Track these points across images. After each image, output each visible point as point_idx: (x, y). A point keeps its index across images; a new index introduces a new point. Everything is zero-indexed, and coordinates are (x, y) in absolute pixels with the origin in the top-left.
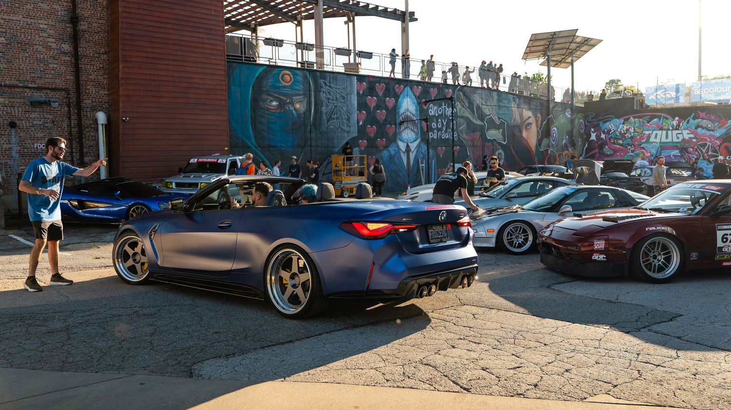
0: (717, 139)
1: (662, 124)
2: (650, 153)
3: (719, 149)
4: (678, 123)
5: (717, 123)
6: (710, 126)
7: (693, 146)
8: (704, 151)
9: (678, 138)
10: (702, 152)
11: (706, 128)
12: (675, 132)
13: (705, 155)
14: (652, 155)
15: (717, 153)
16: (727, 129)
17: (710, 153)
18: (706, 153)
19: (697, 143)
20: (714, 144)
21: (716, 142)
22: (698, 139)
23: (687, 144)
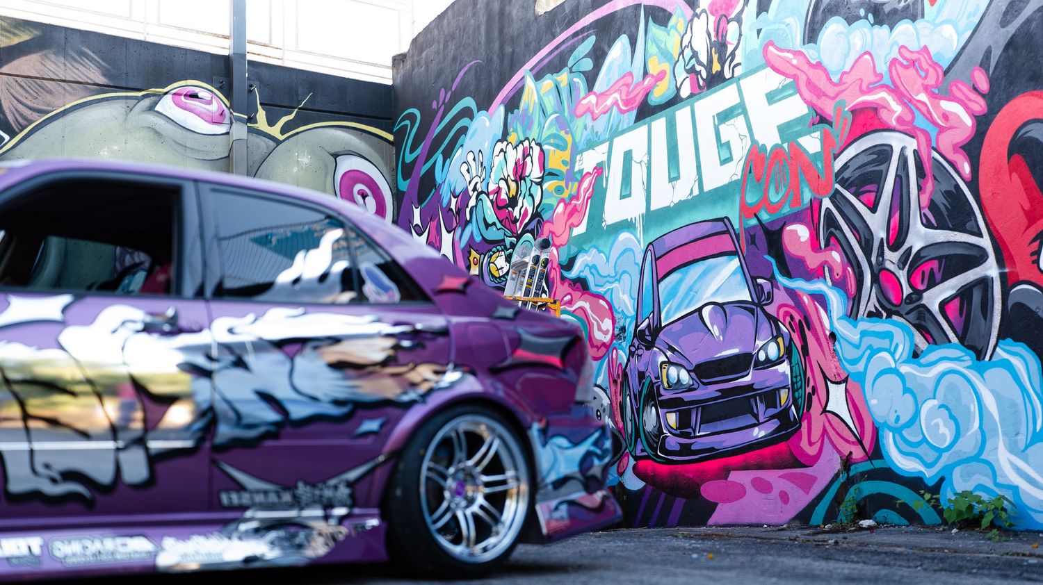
0: (949, 78)
1: (646, 73)
2: (611, 311)
4: (718, 27)
7: (807, 196)
8: (877, 223)
9: (726, 154)
10: (867, 242)
11: (870, 9)
12: (708, 109)
13: (891, 259)
17: (919, 237)
18: (894, 248)
19: (829, 166)
20: (933, 132)
21: (945, 116)
22: (830, 124)
23: (778, 189)
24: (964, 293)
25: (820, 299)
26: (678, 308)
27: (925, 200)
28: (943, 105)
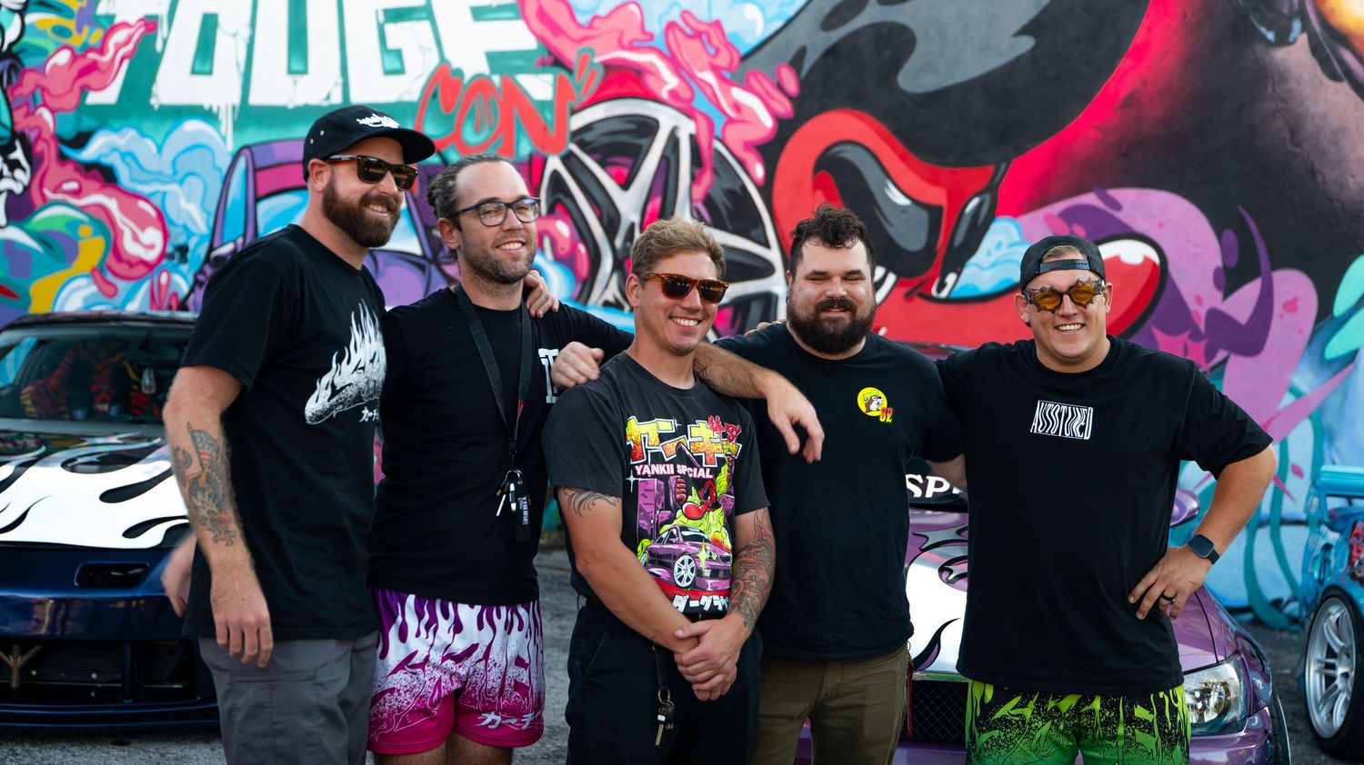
0: (746, 65)
2: (162, 220)
3: (766, 189)
7: (524, 146)
8: (629, 204)
9: (394, 63)
10: (611, 221)
14: (183, 250)
15: (753, 224)
19: (562, 122)
20: (719, 121)
21: (737, 107)
22: (570, 71)
23: (477, 129)
24: (740, 305)
27: (699, 192)
28: (739, 95)
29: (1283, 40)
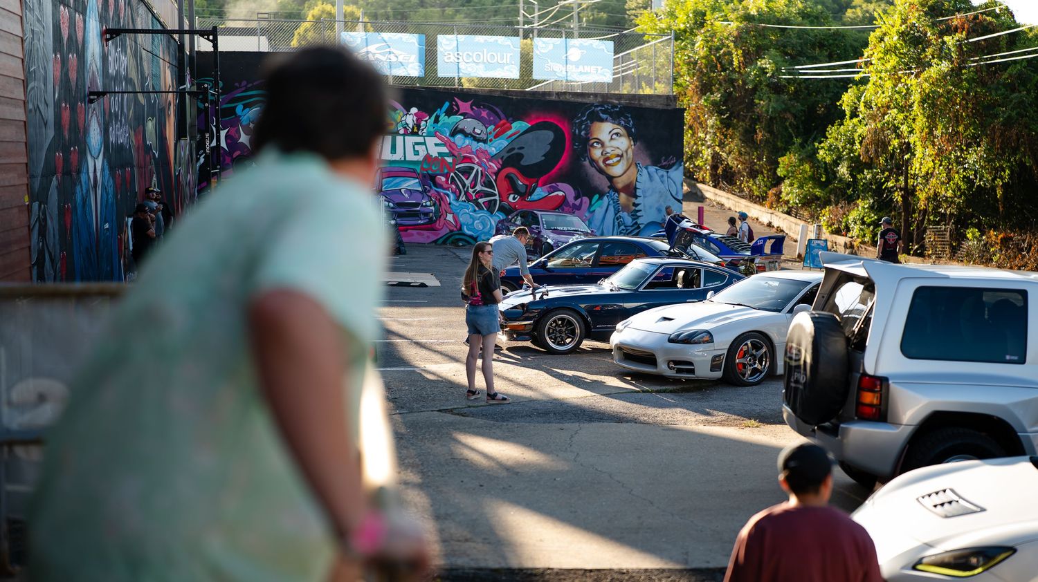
0: (492, 158)
3: (495, 181)
4: (417, 120)
5: (492, 127)
6: (479, 132)
7: (446, 171)
8: (468, 182)
9: (417, 153)
10: (464, 185)
11: (472, 136)
12: (411, 140)
13: (471, 191)
15: (492, 187)
16: (510, 140)
17: (479, 187)
18: (472, 188)
19: (454, 166)
20: (486, 168)
21: (490, 166)
22: (456, 157)
23: (435, 167)
24: (490, 201)
25: (448, 195)
26: (391, 187)
27: (482, 181)
28: (490, 163)
29: (585, 160)
